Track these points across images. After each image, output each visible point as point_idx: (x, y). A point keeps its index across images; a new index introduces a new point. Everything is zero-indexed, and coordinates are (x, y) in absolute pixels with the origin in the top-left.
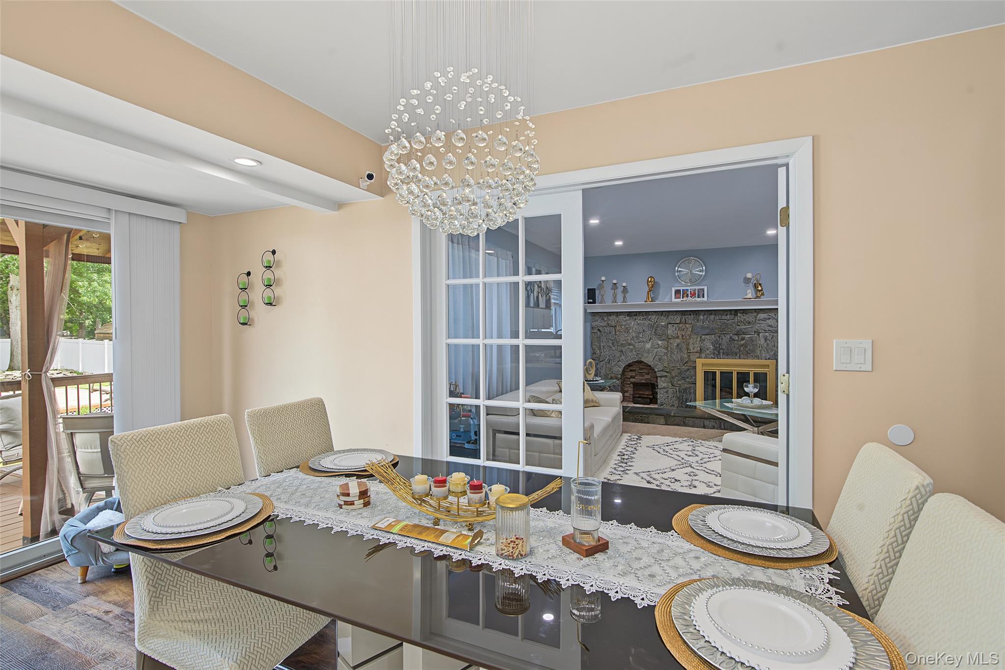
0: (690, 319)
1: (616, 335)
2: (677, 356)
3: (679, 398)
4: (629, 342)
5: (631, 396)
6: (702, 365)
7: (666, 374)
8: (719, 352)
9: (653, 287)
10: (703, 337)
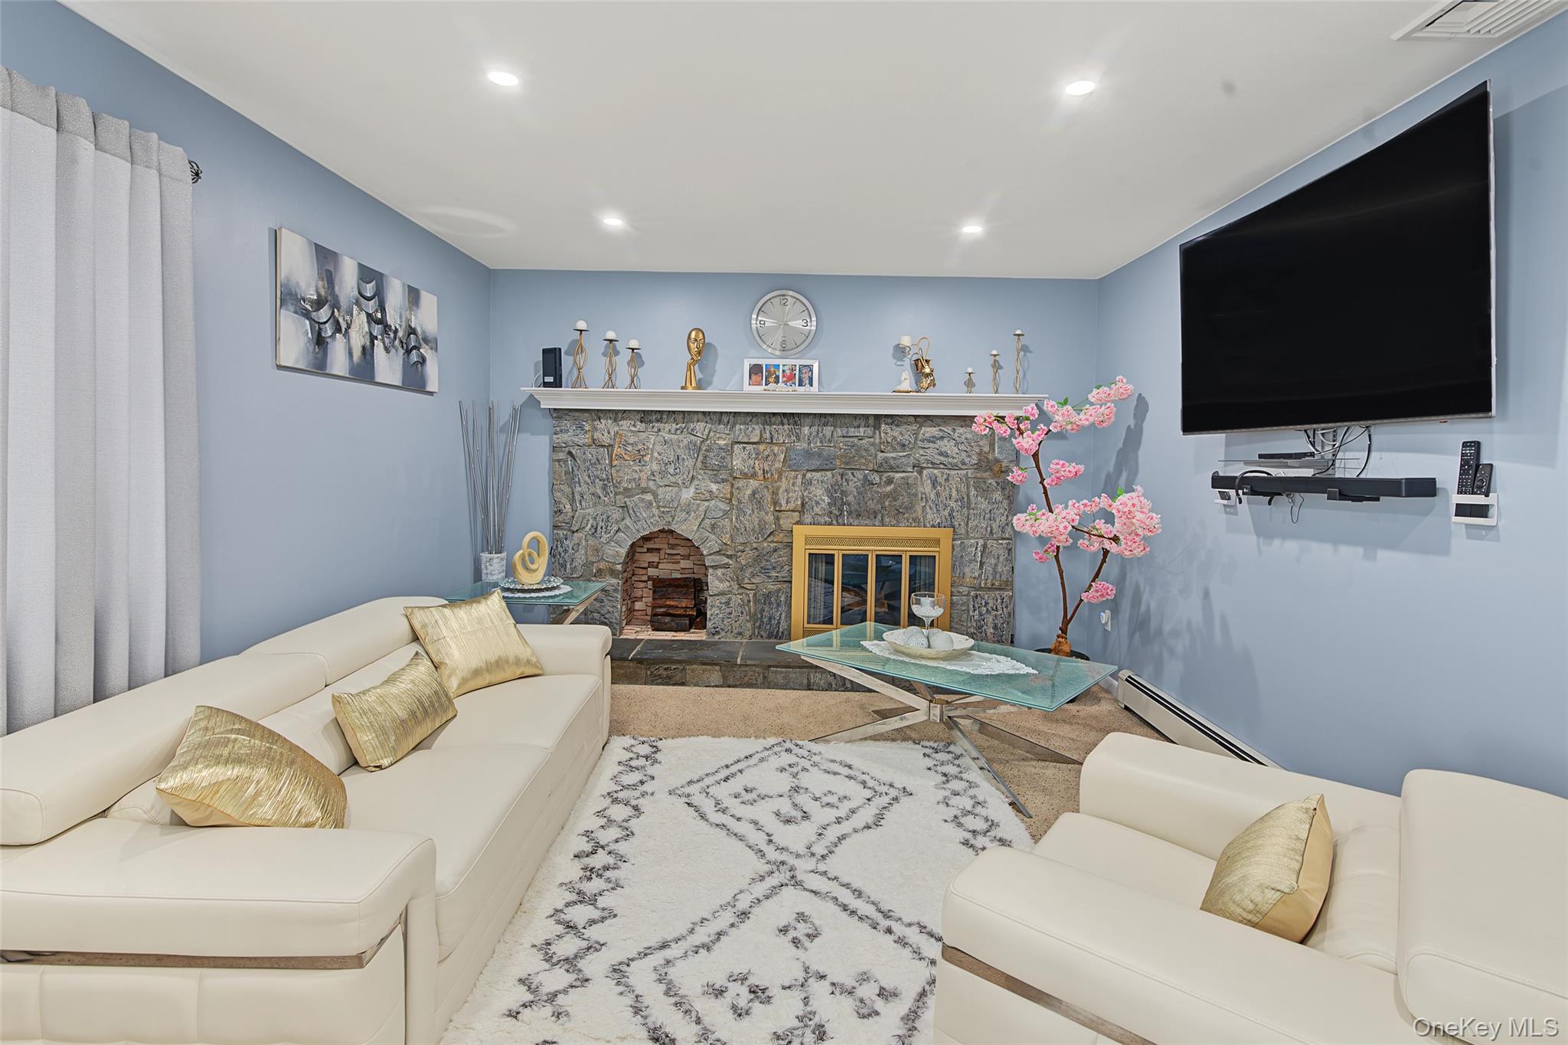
0: (782, 432)
1: (612, 467)
2: (751, 519)
3: (753, 617)
4: (643, 485)
5: (649, 612)
6: (804, 538)
7: (726, 560)
8: (839, 511)
9: (701, 352)
10: (809, 475)
